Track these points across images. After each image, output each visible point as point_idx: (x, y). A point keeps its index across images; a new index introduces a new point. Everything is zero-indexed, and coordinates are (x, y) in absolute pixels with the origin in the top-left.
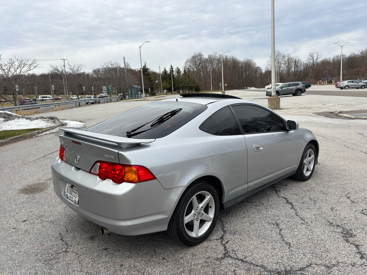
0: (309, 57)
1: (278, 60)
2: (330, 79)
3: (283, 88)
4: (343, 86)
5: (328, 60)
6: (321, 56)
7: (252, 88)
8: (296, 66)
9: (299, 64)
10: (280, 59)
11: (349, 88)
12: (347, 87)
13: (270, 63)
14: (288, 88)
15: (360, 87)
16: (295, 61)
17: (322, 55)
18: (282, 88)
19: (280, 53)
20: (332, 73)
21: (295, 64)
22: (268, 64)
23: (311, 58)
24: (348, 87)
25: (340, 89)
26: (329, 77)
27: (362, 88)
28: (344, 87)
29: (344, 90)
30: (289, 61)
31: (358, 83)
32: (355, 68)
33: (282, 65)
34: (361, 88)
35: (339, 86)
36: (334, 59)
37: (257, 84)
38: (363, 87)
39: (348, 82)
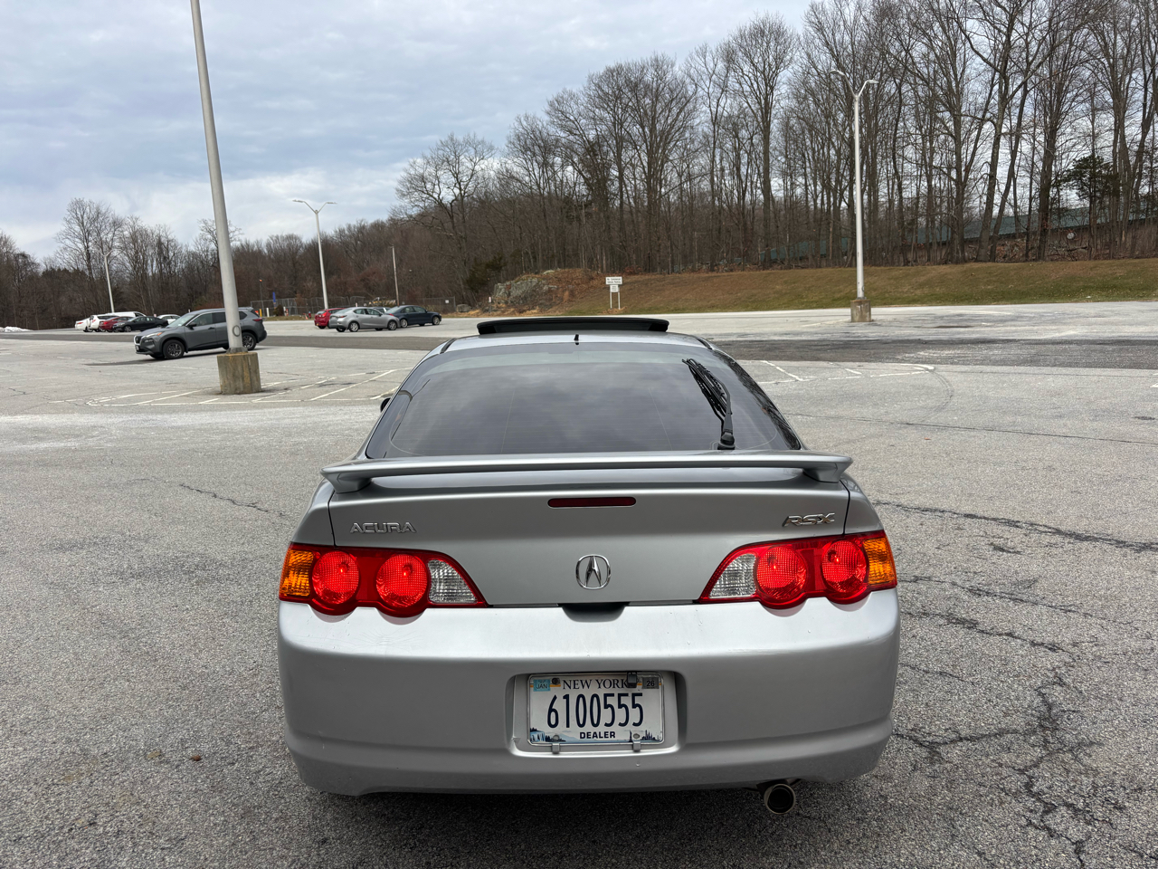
0: (202, 232)
1: (99, 234)
2: (275, 304)
3: (195, 325)
4: (344, 322)
5: (254, 246)
6: (237, 233)
7: (8, 328)
8: (165, 258)
9: (171, 254)
10: (106, 231)
11: (359, 328)
12: (354, 327)
13: (68, 242)
14: (213, 326)
15: (386, 325)
16: (160, 243)
17: (241, 232)
18: (191, 327)
19: (104, 211)
20: (276, 286)
21: (160, 253)
22: (62, 245)
23: (209, 236)
24: (360, 326)
25: (335, 330)
26: (274, 296)
27: (390, 329)
28: (347, 325)
29: (347, 334)
30: (138, 240)
31: (380, 315)
32: (333, 274)
33: (115, 253)
34: (388, 328)
35: (336, 322)
36: (268, 245)
37: (25, 312)
38: (393, 325)
39: (355, 312)
